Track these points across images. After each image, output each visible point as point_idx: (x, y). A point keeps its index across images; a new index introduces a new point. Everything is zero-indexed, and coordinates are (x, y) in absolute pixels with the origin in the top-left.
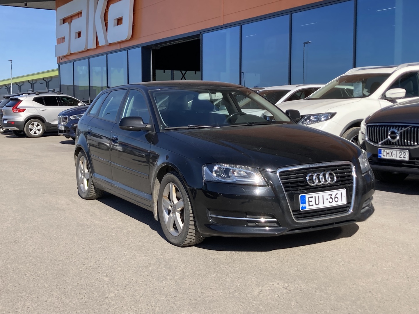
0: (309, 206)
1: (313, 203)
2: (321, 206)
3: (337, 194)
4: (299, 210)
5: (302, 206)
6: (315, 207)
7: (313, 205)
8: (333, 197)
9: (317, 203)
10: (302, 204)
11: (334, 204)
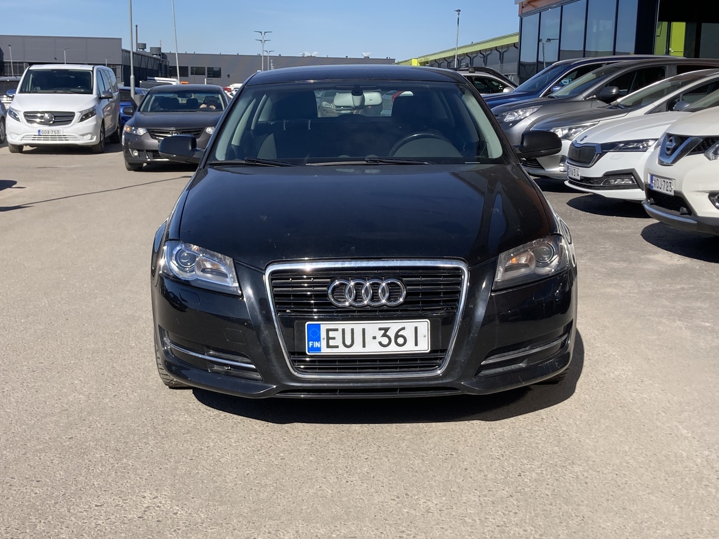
0: (328, 346)
1: (338, 341)
2: (357, 349)
3: (403, 329)
4: (304, 354)
5: (310, 345)
6: (342, 350)
7: (337, 347)
8: (391, 333)
9: (348, 342)
10: (310, 342)
11: (393, 349)
